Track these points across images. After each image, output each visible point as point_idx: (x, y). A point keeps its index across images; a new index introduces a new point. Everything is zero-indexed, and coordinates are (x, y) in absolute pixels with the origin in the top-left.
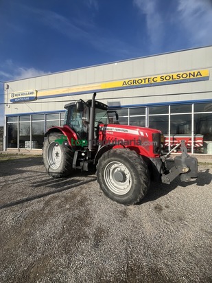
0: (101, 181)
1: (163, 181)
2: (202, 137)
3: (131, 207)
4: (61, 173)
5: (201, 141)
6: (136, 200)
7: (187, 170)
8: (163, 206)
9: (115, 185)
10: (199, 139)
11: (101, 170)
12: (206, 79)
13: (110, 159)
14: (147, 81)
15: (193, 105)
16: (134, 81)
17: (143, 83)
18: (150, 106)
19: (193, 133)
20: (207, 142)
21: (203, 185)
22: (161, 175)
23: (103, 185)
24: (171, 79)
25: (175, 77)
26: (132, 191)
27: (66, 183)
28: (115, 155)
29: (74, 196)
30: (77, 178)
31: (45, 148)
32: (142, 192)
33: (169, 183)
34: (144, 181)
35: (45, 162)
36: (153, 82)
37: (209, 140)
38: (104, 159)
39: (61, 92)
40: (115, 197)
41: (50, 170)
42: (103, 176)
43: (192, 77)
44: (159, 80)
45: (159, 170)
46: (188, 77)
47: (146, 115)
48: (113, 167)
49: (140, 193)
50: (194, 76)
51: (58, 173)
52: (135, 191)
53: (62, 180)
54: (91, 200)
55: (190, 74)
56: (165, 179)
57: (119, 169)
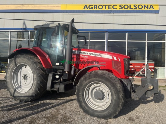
0: (82, 100)
1: (132, 98)
2: (153, 63)
3: (110, 120)
4: (32, 96)
5: (153, 67)
6: (115, 113)
7: (152, 87)
8: (134, 118)
9: (94, 102)
10: (151, 65)
11: (81, 89)
12: (157, 12)
13: (91, 79)
14: (107, 7)
15: (147, 34)
16: (95, 6)
17: (104, 9)
18: (109, 31)
19: (146, 59)
20: (157, 68)
21: (159, 102)
22: (131, 93)
23: (83, 104)
24: (129, 9)
25: (132, 7)
26: (112, 106)
27: (38, 106)
28: (96, 75)
29: (54, 116)
30: (48, 101)
31: (9, 71)
32: (121, 106)
33: (138, 99)
34: (122, 97)
35: (9, 86)
36: (112, 9)
37: (158, 66)
38: (85, 79)
39: (12, 7)
40: (96, 113)
41: (16, 94)
42: (83, 95)
43: (146, 9)
44: (118, 8)
45: (129, 89)
46: (143, 9)
47: (106, 41)
48: (93, 87)
49: (119, 107)
50: (148, 8)
51: (29, 96)
52: (114, 105)
53: (32, 104)
54: (72, 118)
55: (145, 6)
56: (135, 96)
57: (97, 88)
